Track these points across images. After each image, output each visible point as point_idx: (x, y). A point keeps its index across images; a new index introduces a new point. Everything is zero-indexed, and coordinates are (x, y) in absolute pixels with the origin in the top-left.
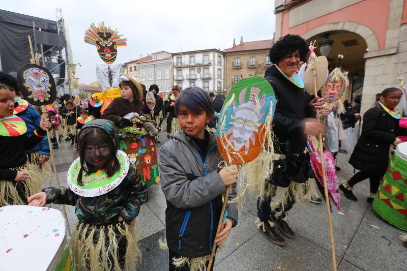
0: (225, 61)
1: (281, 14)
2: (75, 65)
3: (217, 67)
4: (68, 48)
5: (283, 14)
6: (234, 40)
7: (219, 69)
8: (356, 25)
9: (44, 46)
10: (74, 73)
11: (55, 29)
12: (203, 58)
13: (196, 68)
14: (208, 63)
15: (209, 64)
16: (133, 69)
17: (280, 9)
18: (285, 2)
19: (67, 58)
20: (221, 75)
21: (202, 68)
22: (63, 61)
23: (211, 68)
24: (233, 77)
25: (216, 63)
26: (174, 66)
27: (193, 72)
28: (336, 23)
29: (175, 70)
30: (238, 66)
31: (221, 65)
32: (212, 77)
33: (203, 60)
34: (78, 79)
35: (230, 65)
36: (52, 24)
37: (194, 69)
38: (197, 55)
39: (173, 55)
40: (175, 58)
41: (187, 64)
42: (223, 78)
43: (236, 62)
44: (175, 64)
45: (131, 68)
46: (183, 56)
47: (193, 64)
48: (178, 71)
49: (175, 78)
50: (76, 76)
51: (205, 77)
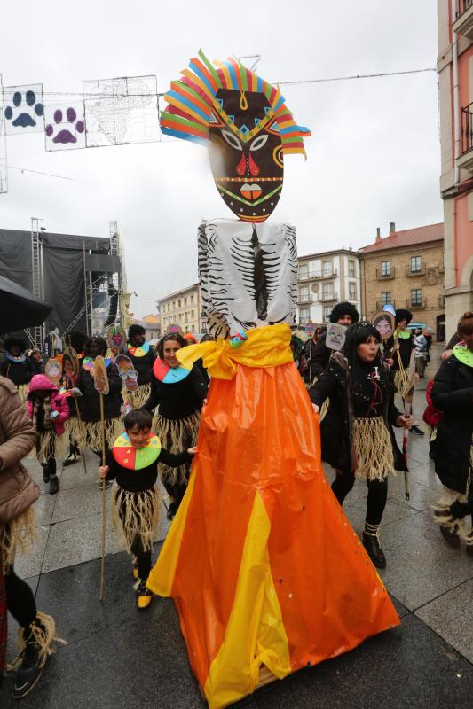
0: (363, 268)
1: (452, 201)
2: (130, 295)
3: (347, 280)
4: (123, 272)
5: (456, 200)
6: (378, 229)
7: (352, 284)
9: (93, 273)
10: (127, 306)
11: (107, 248)
12: (322, 266)
13: (311, 285)
14: (330, 274)
15: (334, 276)
17: (451, 192)
19: (120, 287)
20: (355, 293)
21: (320, 284)
22: (115, 291)
23: (337, 283)
24: (379, 295)
25: (346, 273)
27: (305, 291)
30: (387, 275)
31: (354, 276)
32: (339, 298)
33: (323, 271)
34: (132, 314)
35: (371, 275)
36: (104, 242)
37: (308, 287)
38: (311, 263)
42: (359, 297)
43: (384, 268)
47: (305, 278)
50: (130, 311)
51: (326, 298)
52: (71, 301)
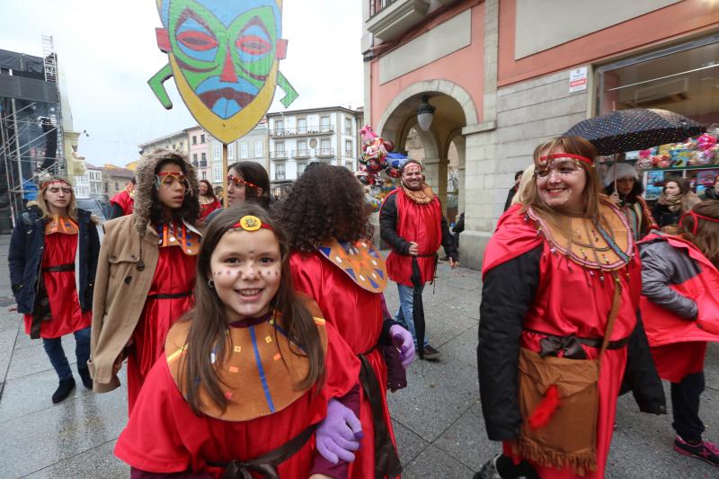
0: (359, 128)
1: (369, 63)
2: (78, 134)
3: (344, 137)
4: (63, 105)
5: (372, 64)
7: (349, 141)
8: (451, 84)
9: (17, 101)
10: (75, 148)
11: (40, 71)
12: (321, 122)
13: (309, 139)
14: (328, 130)
15: (331, 133)
16: (199, 140)
17: (368, 55)
18: (373, 46)
19: (59, 124)
20: (351, 151)
21: (318, 139)
22: (52, 127)
23: (334, 139)
25: (343, 130)
26: (270, 136)
27: (303, 146)
28: (431, 81)
29: (272, 143)
31: (351, 134)
32: (336, 154)
33: (320, 126)
34: (83, 158)
37: (306, 141)
38: (309, 117)
39: (269, 116)
40: (272, 121)
41: (293, 131)
42: (355, 155)
44: (272, 133)
45: (195, 138)
46: (286, 119)
47: (302, 132)
48: (276, 143)
49: (273, 156)
50: (79, 154)
51: (323, 154)
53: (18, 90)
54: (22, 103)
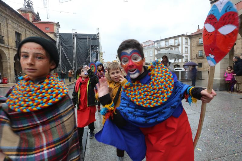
0: (191, 42)
2: (103, 53)
3: (184, 46)
6: (199, 26)
7: (186, 47)
11: (96, 38)
12: (174, 41)
13: (170, 48)
14: (178, 44)
15: (179, 45)
19: (99, 50)
20: (187, 51)
21: (173, 48)
22: (97, 51)
23: (180, 47)
24: (198, 52)
25: (184, 43)
26: (155, 48)
29: (156, 51)
30: (201, 44)
31: (187, 45)
32: (181, 53)
33: (174, 43)
35: (195, 43)
36: (95, 35)
38: (170, 40)
39: (155, 42)
40: (156, 43)
41: (164, 46)
42: (189, 53)
43: (200, 41)
44: (156, 47)
46: (161, 42)
47: (167, 46)
48: (157, 51)
50: (103, 58)
52: (84, 55)
53: (91, 43)
54: (92, 46)
